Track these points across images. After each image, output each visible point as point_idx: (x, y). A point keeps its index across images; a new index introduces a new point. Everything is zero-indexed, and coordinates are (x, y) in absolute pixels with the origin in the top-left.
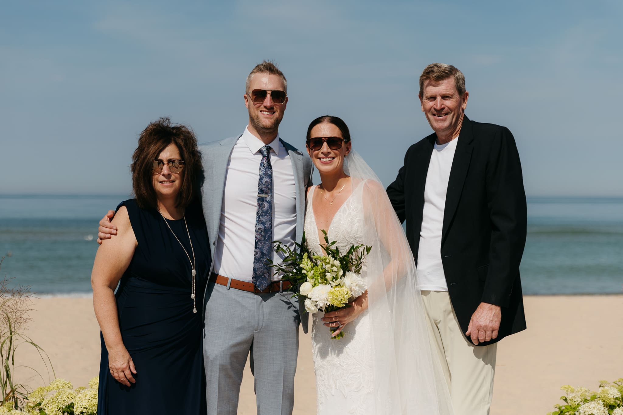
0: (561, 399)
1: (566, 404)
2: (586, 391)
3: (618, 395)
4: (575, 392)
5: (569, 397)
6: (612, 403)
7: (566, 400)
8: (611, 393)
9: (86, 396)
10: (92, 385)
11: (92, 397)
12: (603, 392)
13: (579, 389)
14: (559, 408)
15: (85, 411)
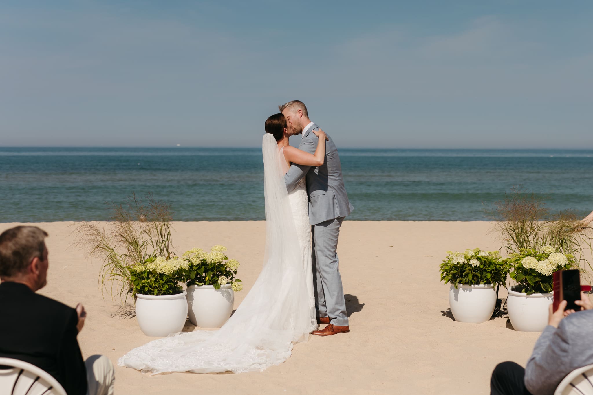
0: (446, 258)
1: (448, 260)
2: (458, 253)
3: (473, 254)
4: (453, 254)
5: (450, 257)
6: (469, 257)
7: (448, 259)
8: (470, 253)
9: (212, 254)
10: (213, 250)
11: (216, 254)
12: (466, 252)
13: (455, 253)
14: (445, 262)
15: (213, 261)
